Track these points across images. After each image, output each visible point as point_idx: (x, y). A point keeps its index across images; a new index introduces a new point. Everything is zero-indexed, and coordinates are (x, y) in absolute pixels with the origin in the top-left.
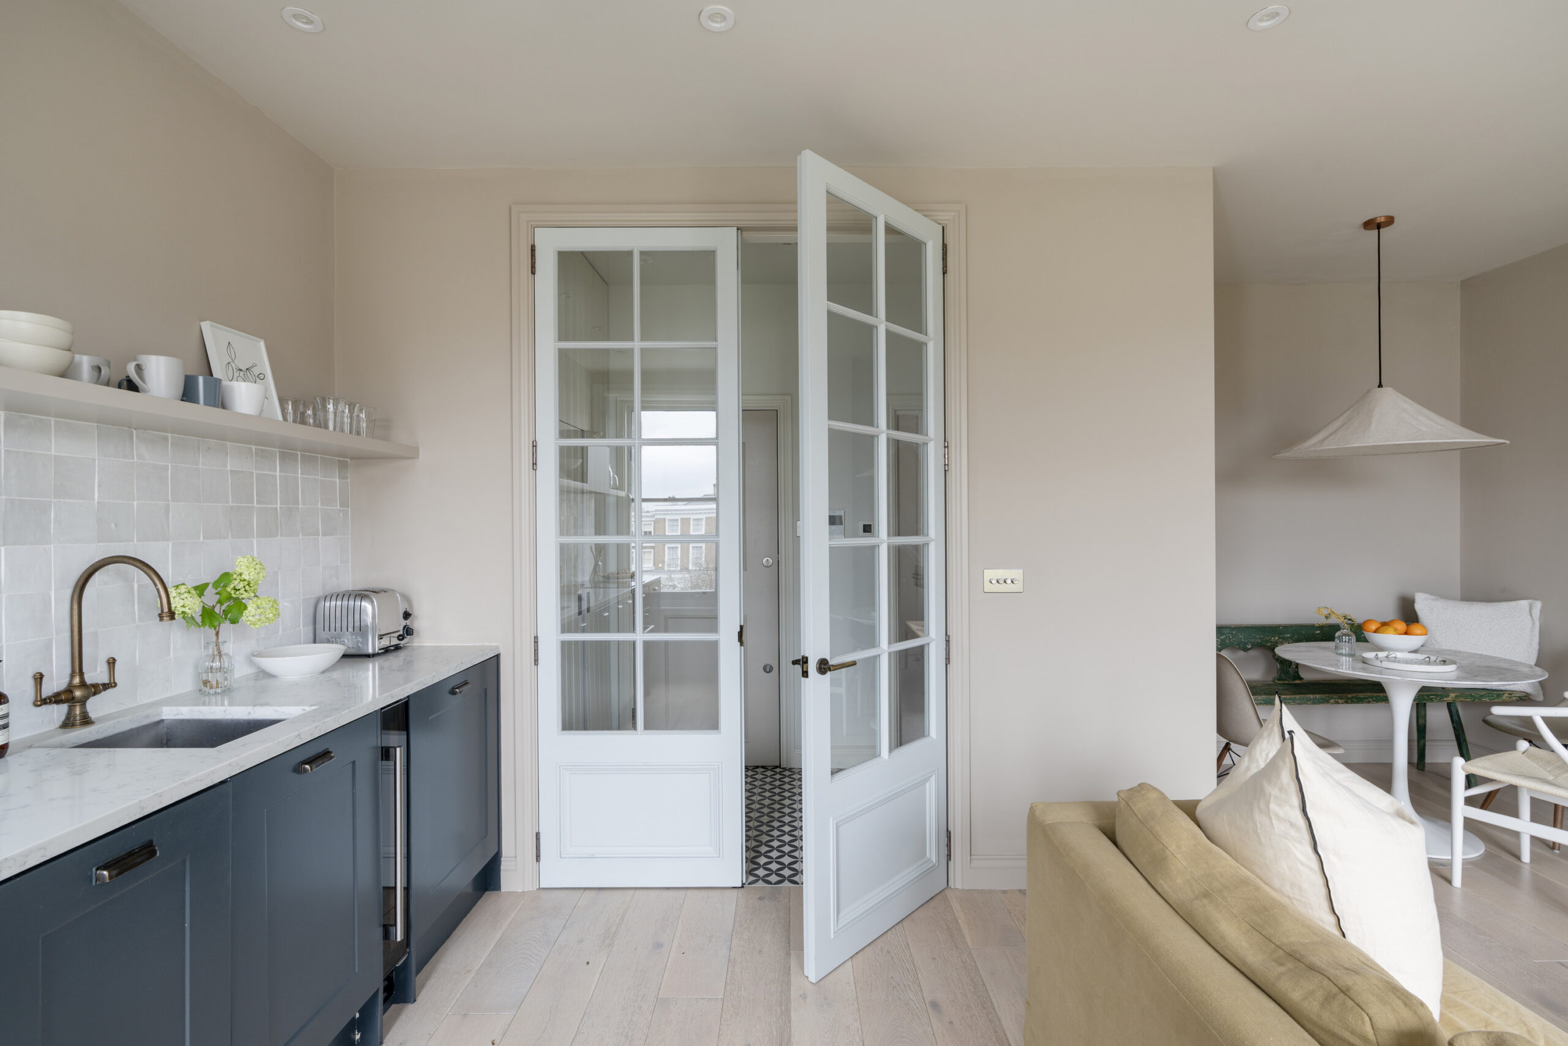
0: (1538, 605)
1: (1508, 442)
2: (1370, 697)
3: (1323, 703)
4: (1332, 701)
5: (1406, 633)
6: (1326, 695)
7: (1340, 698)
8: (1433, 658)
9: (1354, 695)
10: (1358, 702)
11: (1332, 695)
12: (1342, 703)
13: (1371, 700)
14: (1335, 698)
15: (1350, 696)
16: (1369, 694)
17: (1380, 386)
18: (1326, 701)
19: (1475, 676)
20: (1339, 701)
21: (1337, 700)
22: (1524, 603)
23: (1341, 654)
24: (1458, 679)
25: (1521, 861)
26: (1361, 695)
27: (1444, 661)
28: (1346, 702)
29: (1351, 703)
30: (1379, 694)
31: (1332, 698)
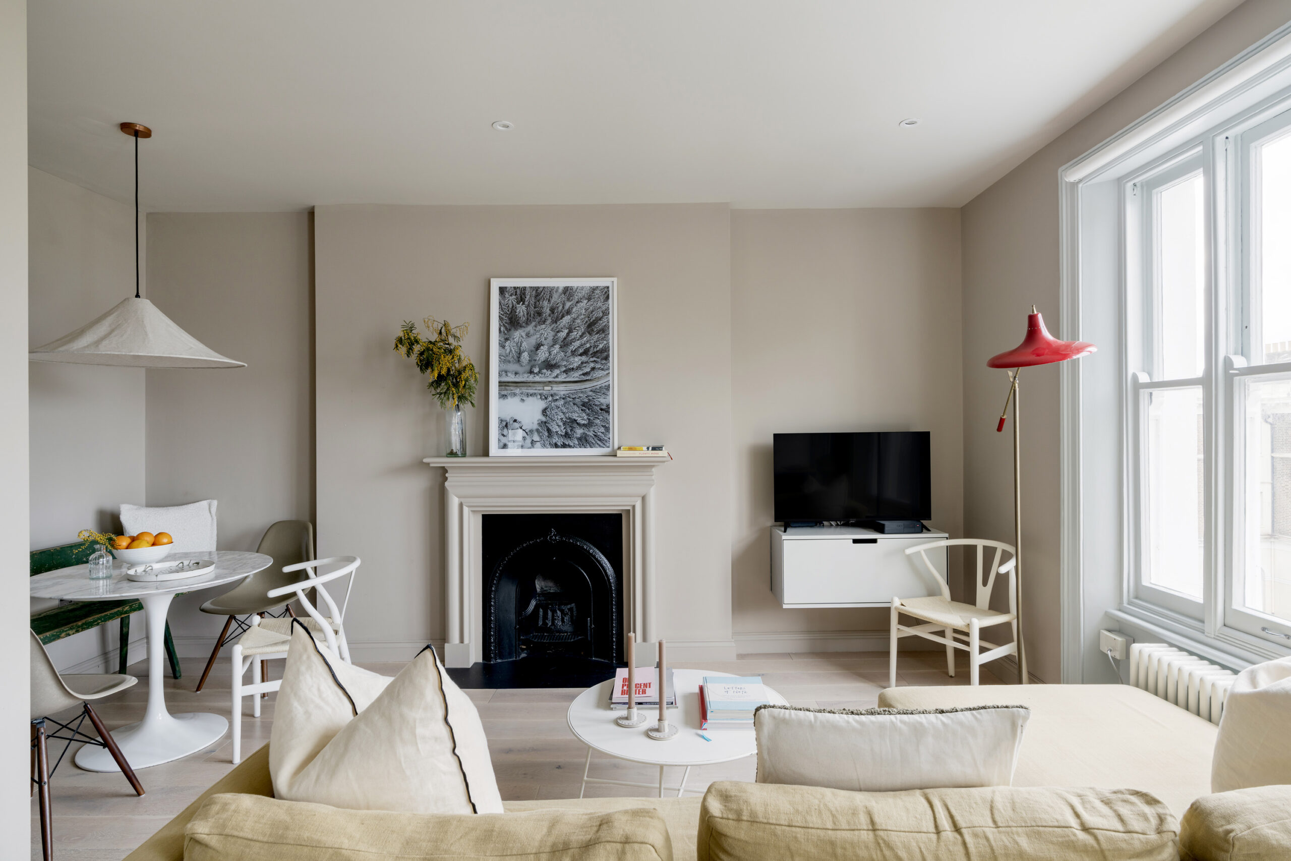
0: (215, 503)
1: (246, 365)
2: (99, 619)
3: (54, 640)
4: (63, 635)
5: (154, 544)
6: (56, 630)
7: (71, 629)
8: (186, 563)
9: (84, 621)
10: (88, 628)
11: (63, 628)
12: (73, 634)
13: (100, 621)
14: (66, 631)
15: (80, 623)
16: (97, 616)
17: (137, 296)
18: (57, 637)
19: (234, 570)
20: (71, 632)
21: (68, 632)
22: (204, 504)
23: (98, 579)
24: (217, 578)
25: (255, 717)
26: (90, 619)
27: (198, 563)
28: (77, 631)
29: (82, 631)
30: (106, 613)
31: (63, 632)
